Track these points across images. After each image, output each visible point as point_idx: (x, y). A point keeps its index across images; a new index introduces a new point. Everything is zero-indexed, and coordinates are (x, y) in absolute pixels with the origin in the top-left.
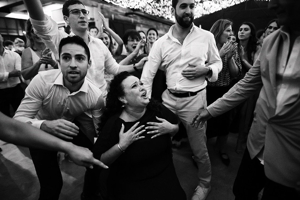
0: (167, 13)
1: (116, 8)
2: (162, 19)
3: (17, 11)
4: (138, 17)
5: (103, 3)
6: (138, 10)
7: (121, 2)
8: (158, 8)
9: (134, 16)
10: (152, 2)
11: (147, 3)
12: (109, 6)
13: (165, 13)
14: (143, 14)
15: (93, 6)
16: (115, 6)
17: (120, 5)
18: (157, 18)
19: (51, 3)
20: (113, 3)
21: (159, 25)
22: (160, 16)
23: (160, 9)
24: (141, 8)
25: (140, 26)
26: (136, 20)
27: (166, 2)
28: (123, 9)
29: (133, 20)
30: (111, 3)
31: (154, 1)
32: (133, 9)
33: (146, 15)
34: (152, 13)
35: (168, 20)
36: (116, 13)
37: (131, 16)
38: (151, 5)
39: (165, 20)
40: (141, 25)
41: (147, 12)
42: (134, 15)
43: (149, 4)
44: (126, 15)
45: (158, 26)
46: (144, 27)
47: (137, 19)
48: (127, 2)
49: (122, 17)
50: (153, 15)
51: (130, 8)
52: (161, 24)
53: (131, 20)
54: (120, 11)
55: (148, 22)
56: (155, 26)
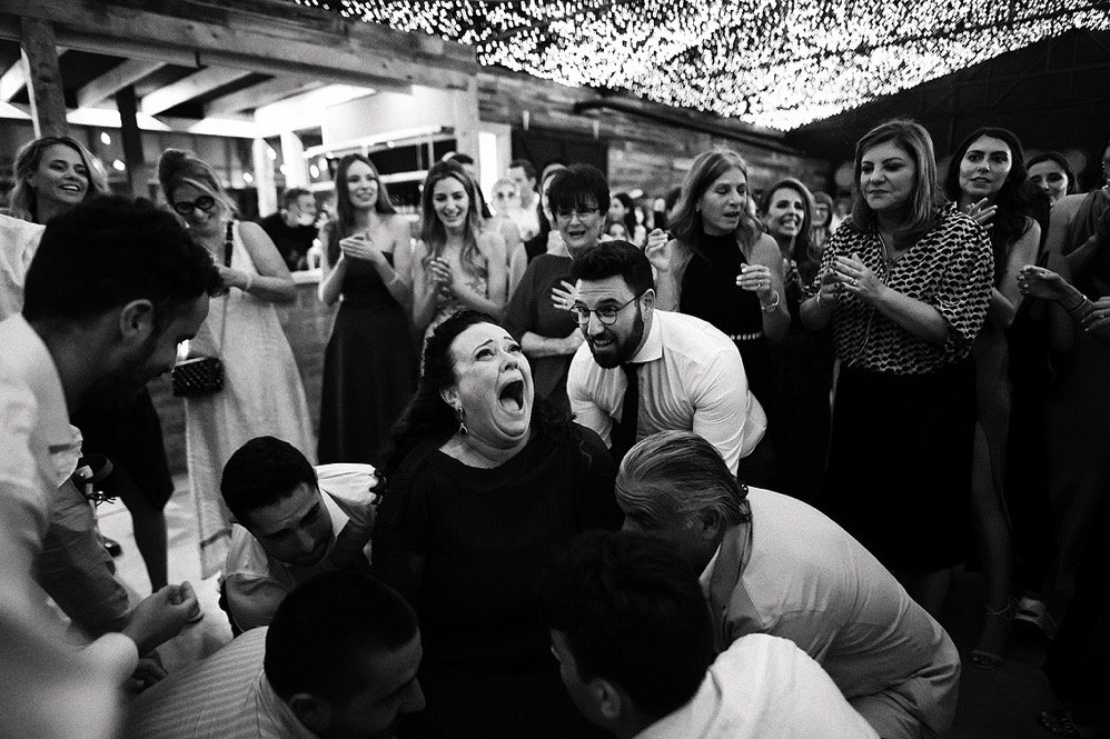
0: (728, 96)
1: (541, 89)
2: (711, 120)
4: (621, 118)
5: (499, 74)
6: (622, 91)
7: (559, 66)
8: (694, 82)
9: (606, 114)
10: (673, 59)
11: (651, 67)
12: (517, 83)
13: (723, 96)
14: (638, 105)
15: (451, 87)
16: (539, 81)
17: (555, 76)
18: (692, 114)
20: (532, 71)
21: (696, 142)
22: (701, 109)
23: (702, 83)
24: (628, 85)
25: (622, 148)
26: (610, 127)
27: (724, 60)
28: (566, 92)
29: (596, 125)
30: (524, 71)
31: (675, 56)
32: (603, 90)
33: (648, 106)
34: (674, 99)
35: (735, 121)
36: (541, 103)
37: (595, 111)
38: (666, 72)
39: (719, 122)
40: (629, 145)
41: (654, 95)
42: (605, 110)
43: (660, 68)
44: (578, 109)
45: (692, 146)
46: (641, 150)
47: (615, 123)
48: (581, 67)
49: (559, 119)
50: (677, 104)
51: (593, 84)
52: (708, 136)
53: (591, 129)
54: (556, 97)
55: (657, 133)
56: (681, 147)
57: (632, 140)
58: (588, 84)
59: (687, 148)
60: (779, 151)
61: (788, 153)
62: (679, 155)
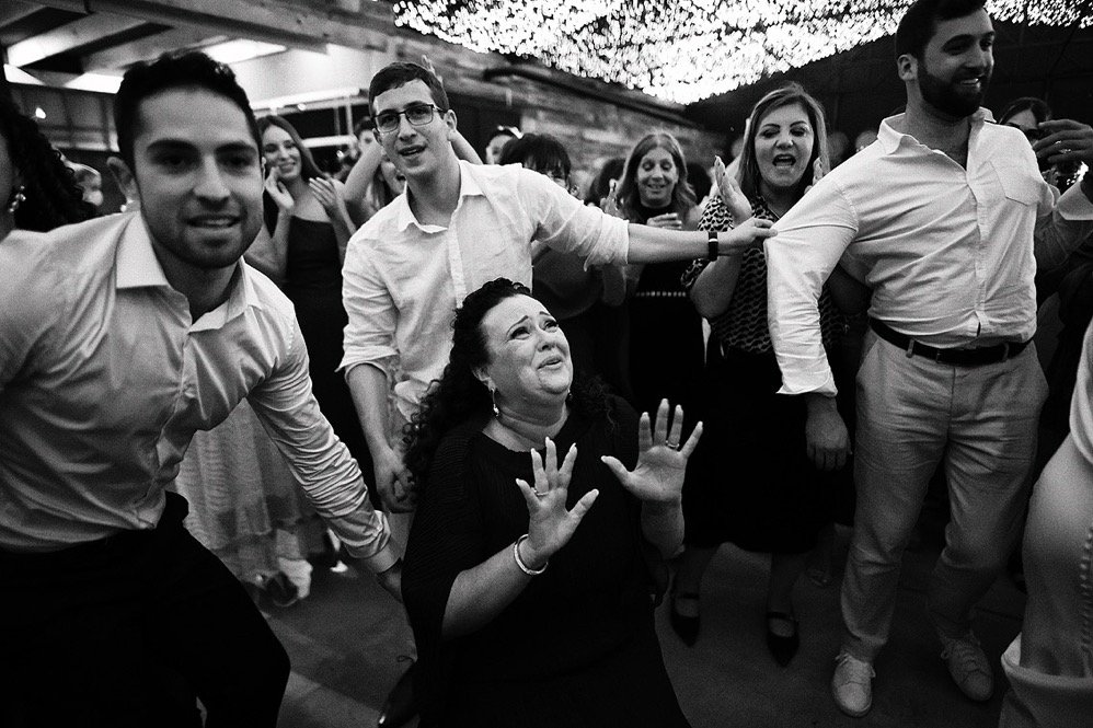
0: (632, 68)
1: (450, 54)
2: (616, 91)
3: (104, 66)
4: (530, 86)
5: (406, 36)
6: (531, 59)
7: (469, 31)
8: (601, 53)
9: (516, 82)
10: (582, 29)
11: (560, 34)
12: (426, 47)
13: (628, 67)
14: (547, 73)
15: (369, 47)
16: (448, 45)
17: (465, 41)
18: (599, 85)
19: (222, 38)
20: (441, 35)
21: (605, 113)
22: (607, 80)
23: (609, 54)
24: (538, 54)
25: (535, 117)
26: (521, 96)
27: (631, 31)
28: (475, 58)
29: (509, 94)
30: (433, 34)
31: (585, 26)
32: (512, 57)
33: (556, 76)
34: (581, 69)
35: (637, 93)
36: (450, 69)
37: (505, 79)
38: (575, 42)
39: (624, 93)
40: (541, 114)
41: (562, 64)
42: (515, 78)
43: (569, 37)
44: (488, 76)
45: (602, 118)
46: (553, 120)
47: (526, 92)
48: (491, 33)
49: (472, 86)
50: (584, 75)
51: (502, 51)
52: (613, 107)
53: (504, 96)
54: (465, 62)
55: (566, 102)
56: (591, 118)
57: (544, 109)
58: (497, 51)
59: (596, 118)
60: (681, 125)
61: (690, 127)
62: (589, 125)
